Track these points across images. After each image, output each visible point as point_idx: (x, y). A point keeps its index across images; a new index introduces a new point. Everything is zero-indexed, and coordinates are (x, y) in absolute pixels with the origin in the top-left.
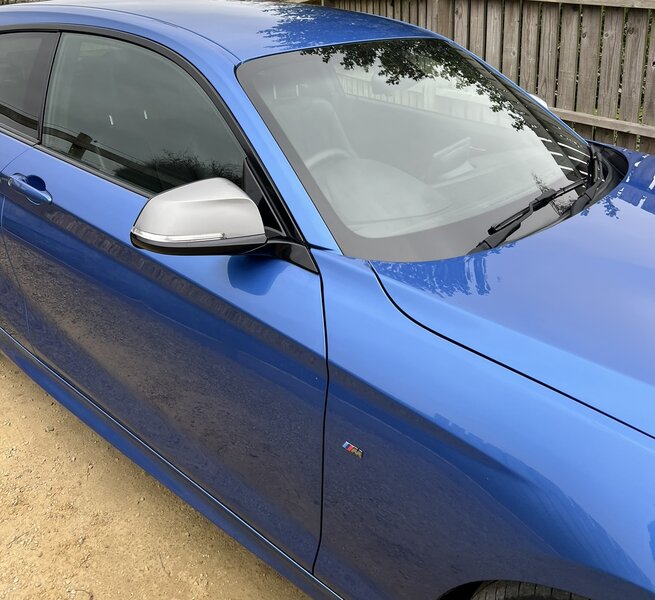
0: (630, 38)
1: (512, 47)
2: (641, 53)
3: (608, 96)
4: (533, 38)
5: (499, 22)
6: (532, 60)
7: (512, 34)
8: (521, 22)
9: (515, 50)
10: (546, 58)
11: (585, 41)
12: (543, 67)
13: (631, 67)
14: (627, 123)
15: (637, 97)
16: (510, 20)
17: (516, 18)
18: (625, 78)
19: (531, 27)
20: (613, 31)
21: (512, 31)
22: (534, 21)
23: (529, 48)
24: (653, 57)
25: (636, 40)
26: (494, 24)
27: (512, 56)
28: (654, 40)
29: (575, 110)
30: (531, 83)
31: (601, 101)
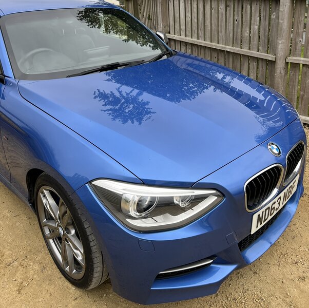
0: (228, 9)
1: (189, 15)
2: (232, 16)
3: (222, 35)
4: (195, 10)
5: (184, 4)
6: (196, 20)
8: (191, 3)
9: (190, 16)
10: (200, 19)
11: (213, 11)
12: (200, 24)
13: (229, 22)
14: (227, 47)
15: (231, 35)
16: (188, 3)
17: (190, 2)
18: (227, 27)
19: (195, 5)
20: (222, 6)
21: (189, 8)
22: (196, 3)
23: (195, 15)
24: (236, 18)
25: (230, 10)
26: (182, 4)
27: (189, 19)
28: (236, 10)
29: (211, 42)
30: (196, 31)
31: (220, 37)
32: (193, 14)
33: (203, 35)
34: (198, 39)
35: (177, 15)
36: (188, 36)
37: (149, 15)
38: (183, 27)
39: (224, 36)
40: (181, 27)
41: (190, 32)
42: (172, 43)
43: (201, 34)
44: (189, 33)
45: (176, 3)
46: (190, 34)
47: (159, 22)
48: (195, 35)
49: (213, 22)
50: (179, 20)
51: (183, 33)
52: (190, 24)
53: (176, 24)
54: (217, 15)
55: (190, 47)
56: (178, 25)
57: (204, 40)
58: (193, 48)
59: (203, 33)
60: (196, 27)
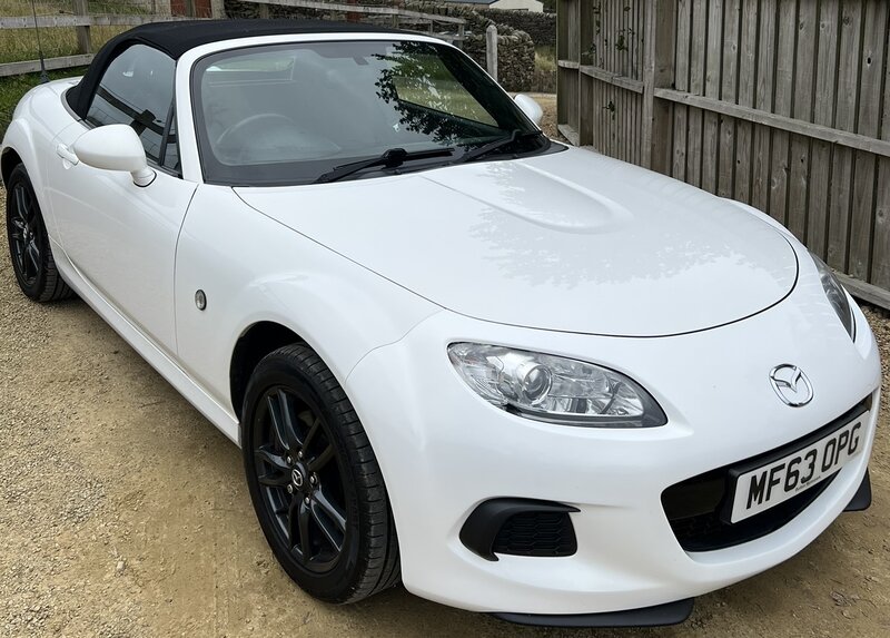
0: (846, 28)
1: (732, 40)
2: (857, 46)
3: (825, 97)
4: (752, 29)
5: (720, 10)
6: (751, 56)
7: (733, 25)
8: (741, 10)
9: (735, 43)
10: (765, 53)
11: (801, 32)
12: (762, 65)
13: (847, 64)
14: (837, 132)
15: (852, 101)
16: (731, 8)
17: (737, 7)
18: (841, 79)
19: (751, 15)
20: (829, 20)
21: (734, 21)
22: (754, 9)
23: (749, 41)
24: (868, 52)
25: (851, 32)
26: (715, 12)
27: (731, 52)
28: (868, 31)
29: (792, 117)
30: (751, 84)
31: (818, 106)
32: (744, 37)
33: (769, 98)
34: (754, 107)
35: (699, 39)
36: (727, 98)
37: (622, 38)
38: (713, 73)
39: (831, 102)
40: (708, 74)
41: (734, 85)
42: (681, 115)
43: (764, 92)
44: (729, 90)
45: (700, 7)
46: (733, 94)
47: (647, 57)
48: (747, 95)
49: (799, 62)
50: (703, 52)
51: (712, 88)
52: (733, 64)
53: (694, 63)
54: (812, 45)
55: (731, 129)
56: (701, 66)
57: (773, 112)
58: (740, 129)
59: (769, 91)
60: (752, 73)
